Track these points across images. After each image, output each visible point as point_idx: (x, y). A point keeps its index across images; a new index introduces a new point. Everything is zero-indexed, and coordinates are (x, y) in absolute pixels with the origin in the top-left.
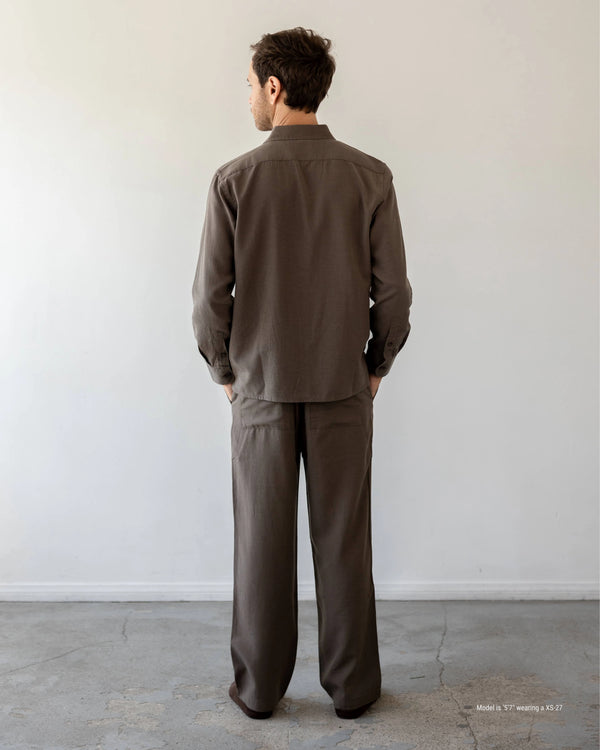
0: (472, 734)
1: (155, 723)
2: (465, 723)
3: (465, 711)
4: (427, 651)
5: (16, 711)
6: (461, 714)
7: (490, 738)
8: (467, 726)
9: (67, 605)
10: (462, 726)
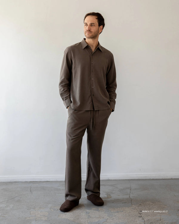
0: (143, 219)
1: (46, 218)
2: (140, 216)
3: (140, 212)
4: (126, 195)
5: (3, 215)
6: (139, 213)
7: (148, 220)
8: (141, 217)
9: (11, 183)
10: (140, 217)
